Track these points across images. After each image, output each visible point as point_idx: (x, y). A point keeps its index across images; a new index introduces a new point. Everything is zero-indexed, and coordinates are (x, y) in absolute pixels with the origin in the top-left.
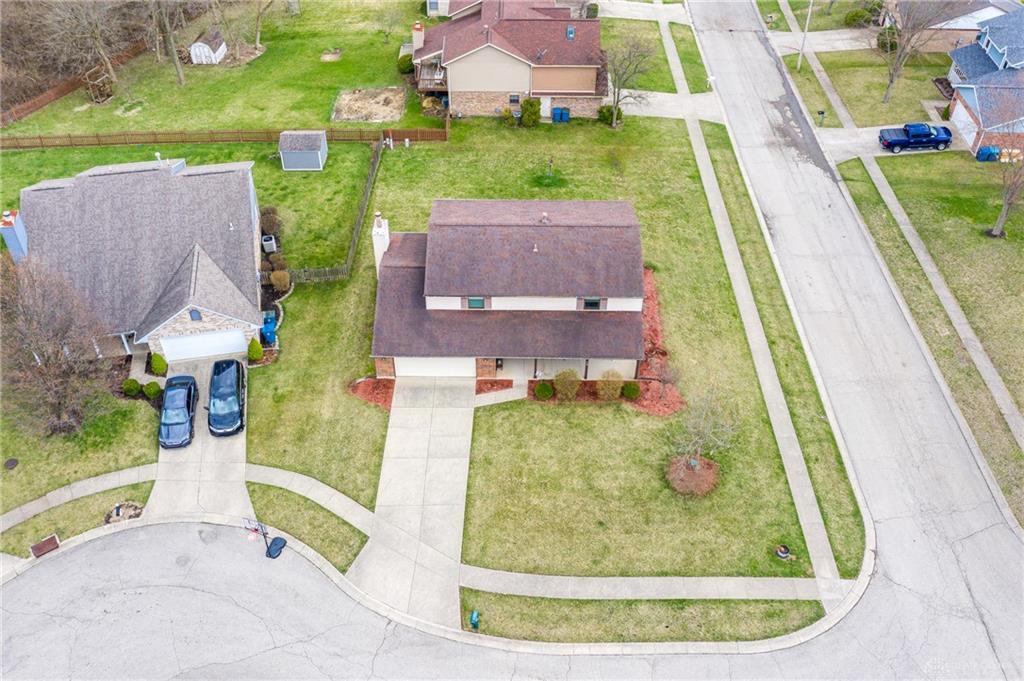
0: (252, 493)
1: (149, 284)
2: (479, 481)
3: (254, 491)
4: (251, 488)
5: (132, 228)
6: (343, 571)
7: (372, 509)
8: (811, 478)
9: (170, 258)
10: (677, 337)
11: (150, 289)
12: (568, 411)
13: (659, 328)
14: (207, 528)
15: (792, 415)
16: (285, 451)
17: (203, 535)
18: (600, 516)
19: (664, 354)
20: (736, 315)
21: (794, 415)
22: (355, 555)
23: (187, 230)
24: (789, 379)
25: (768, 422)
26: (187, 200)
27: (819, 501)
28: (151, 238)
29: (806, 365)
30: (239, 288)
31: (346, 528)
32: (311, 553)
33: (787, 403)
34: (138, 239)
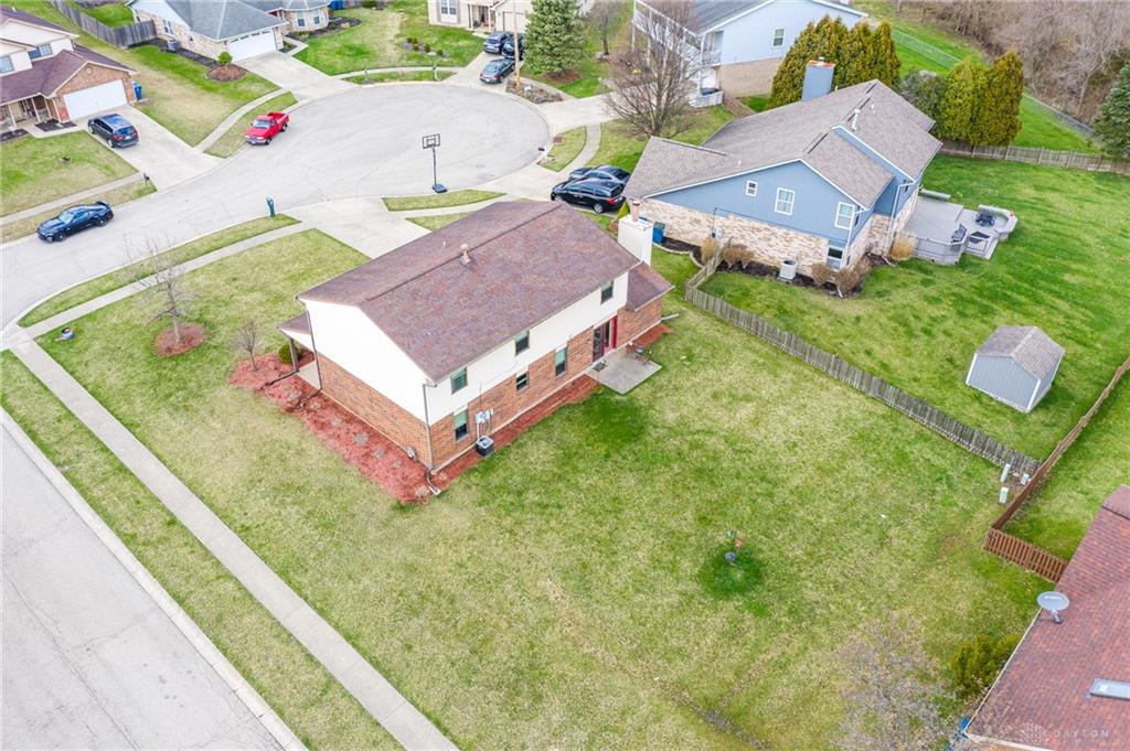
8: (60, 402)
10: (293, 439)
13: (322, 435)
15: (105, 449)
19: (290, 410)
20: (244, 532)
21: (102, 450)
24: (127, 486)
25: (129, 426)
27: (46, 388)
29: (109, 520)
33: (116, 458)
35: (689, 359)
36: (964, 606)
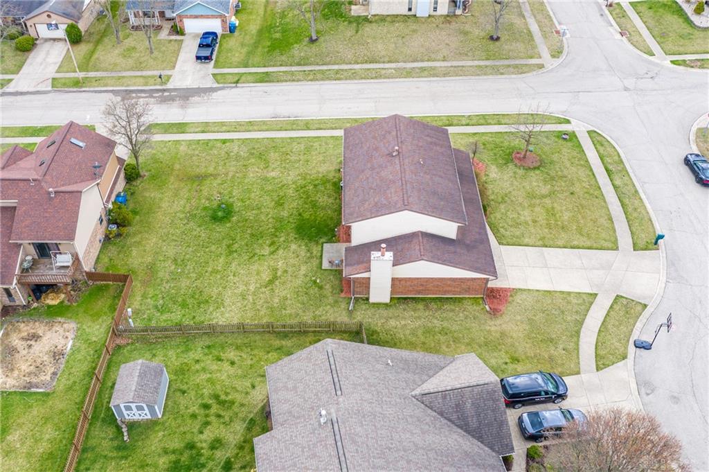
0: (606, 366)
1: (456, 440)
2: (560, 243)
3: (603, 364)
4: (602, 366)
5: (405, 451)
6: (645, 306)
7: (596, 295)
9: (428, 420)
11: (460, 440)
12: (492, 203)
14: (643, 391)
16: (564, 350)
17: (648, 392)
18: (568, 194)
22: (633, 300)
23: (398, 400)
26: (368, 396)
28: (412, 434)
30: (442, 368)
31: (615, 306)
32: (639, 325)
34: (416, 445)
35: (315, 282)
36: (134, 253)
